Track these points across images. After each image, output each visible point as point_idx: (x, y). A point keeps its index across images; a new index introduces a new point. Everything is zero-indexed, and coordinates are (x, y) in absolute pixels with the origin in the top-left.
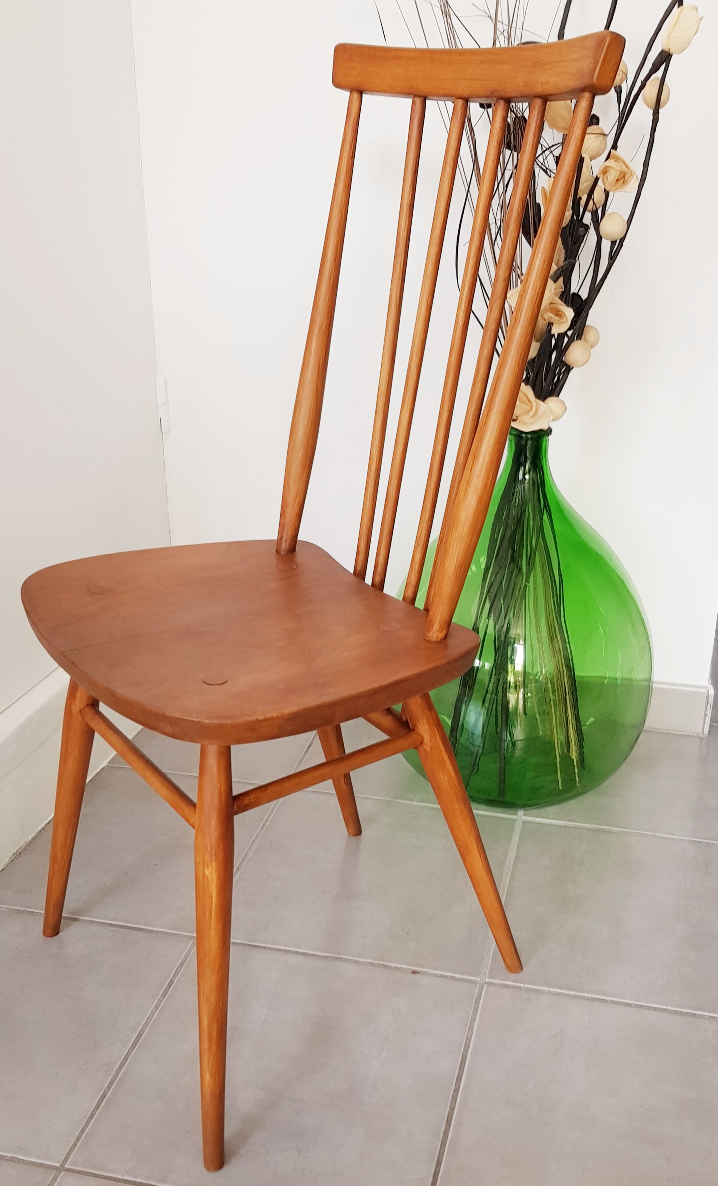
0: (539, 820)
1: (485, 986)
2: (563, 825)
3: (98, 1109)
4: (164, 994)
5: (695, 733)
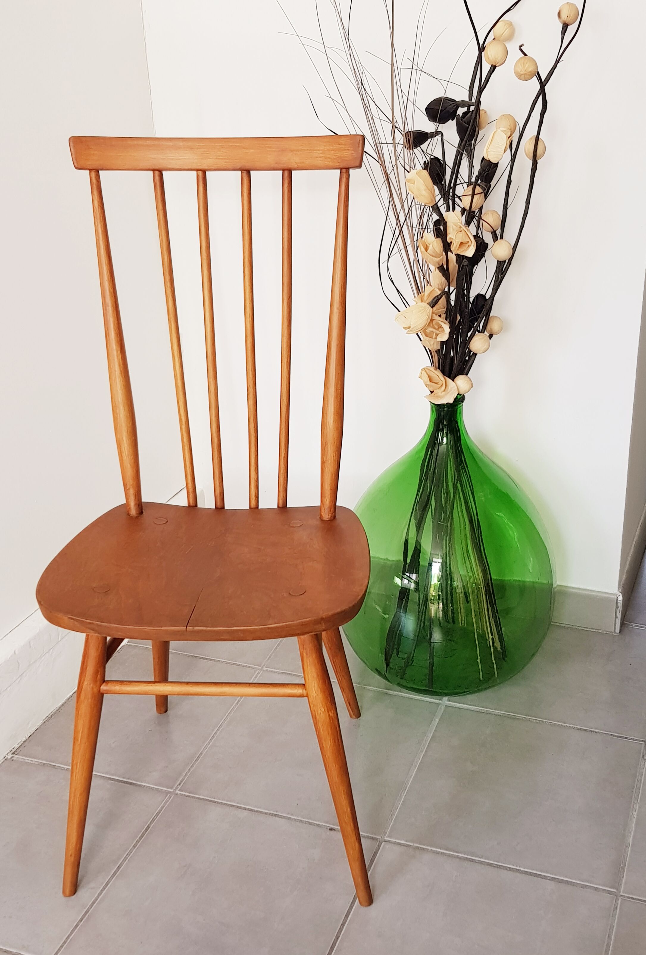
0: (458, 705)
1: (383, 843)
2: (477, 710)
3: (82, 921)
4: (142, 837)
5: (608, 631)
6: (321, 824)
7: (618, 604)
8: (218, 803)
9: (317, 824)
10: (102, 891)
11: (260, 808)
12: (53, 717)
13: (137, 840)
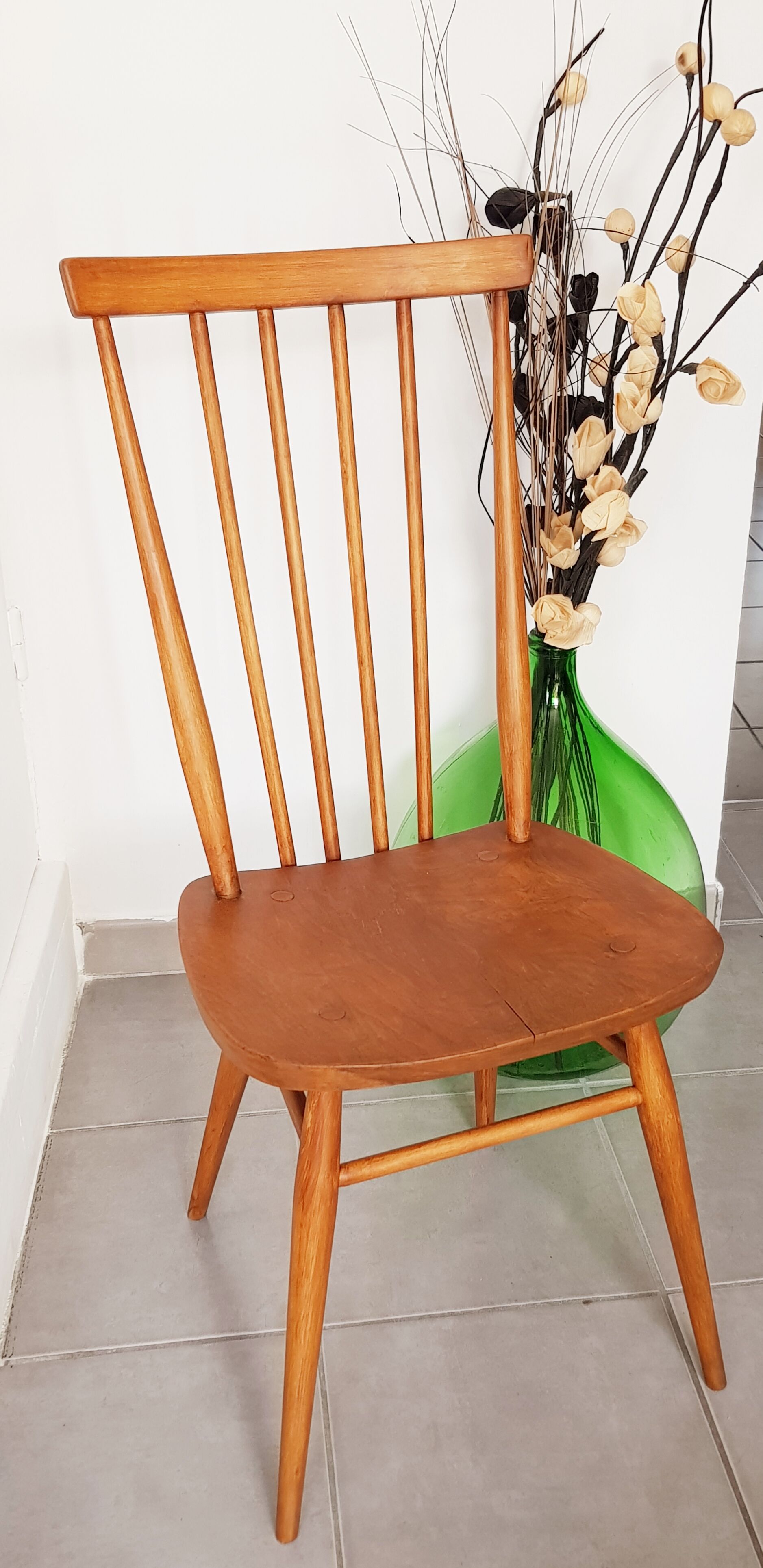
0: (605, 1082)
1: (670, 1297)
6: (566, 1299)
7: (719, 898)
8: (397, 1320)
9: (560, 1302)
10: (335, 1511)
12: (24, 1279)
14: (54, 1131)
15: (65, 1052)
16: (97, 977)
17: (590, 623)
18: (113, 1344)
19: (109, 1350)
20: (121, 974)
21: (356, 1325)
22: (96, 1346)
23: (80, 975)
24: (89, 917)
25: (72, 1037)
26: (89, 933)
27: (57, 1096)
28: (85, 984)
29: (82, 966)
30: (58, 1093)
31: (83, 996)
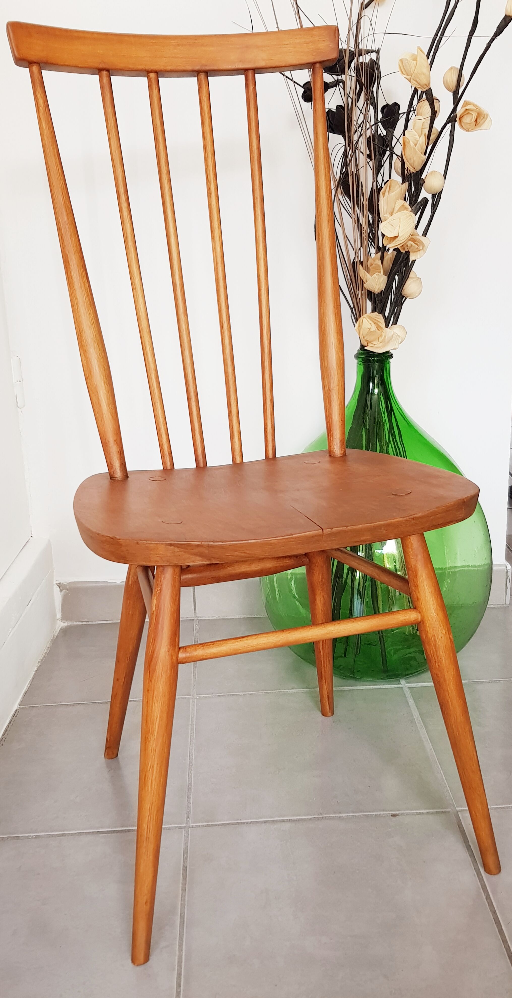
0: (420, 685)
1: (459, 814)
3: (180, 984)
4: (185, 878)
5: (499, 605)
6: (379, 813)
7: (508, 574)
8: (247, 823)
9: (374, 815)
10: (181, 945)
11: (299, 815)
13: (182, 883)
14: (21, 707)
15: (39, 663)
16: (70, 623)
17: (398, 335)
18: (33, 832)
19: (31, 836)
20: (86, 622)
21: (216, 825)
22: (22, 833)
23: (58, 622)
24: (66, 579)
25: (46, 655)
26: (65, 590)
27: (28, 687)
28: (62, 627)
29: (60, 616)
30: (29, 685)
31: (59, 633)
